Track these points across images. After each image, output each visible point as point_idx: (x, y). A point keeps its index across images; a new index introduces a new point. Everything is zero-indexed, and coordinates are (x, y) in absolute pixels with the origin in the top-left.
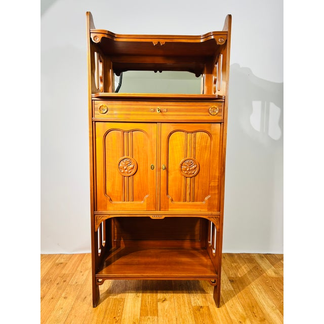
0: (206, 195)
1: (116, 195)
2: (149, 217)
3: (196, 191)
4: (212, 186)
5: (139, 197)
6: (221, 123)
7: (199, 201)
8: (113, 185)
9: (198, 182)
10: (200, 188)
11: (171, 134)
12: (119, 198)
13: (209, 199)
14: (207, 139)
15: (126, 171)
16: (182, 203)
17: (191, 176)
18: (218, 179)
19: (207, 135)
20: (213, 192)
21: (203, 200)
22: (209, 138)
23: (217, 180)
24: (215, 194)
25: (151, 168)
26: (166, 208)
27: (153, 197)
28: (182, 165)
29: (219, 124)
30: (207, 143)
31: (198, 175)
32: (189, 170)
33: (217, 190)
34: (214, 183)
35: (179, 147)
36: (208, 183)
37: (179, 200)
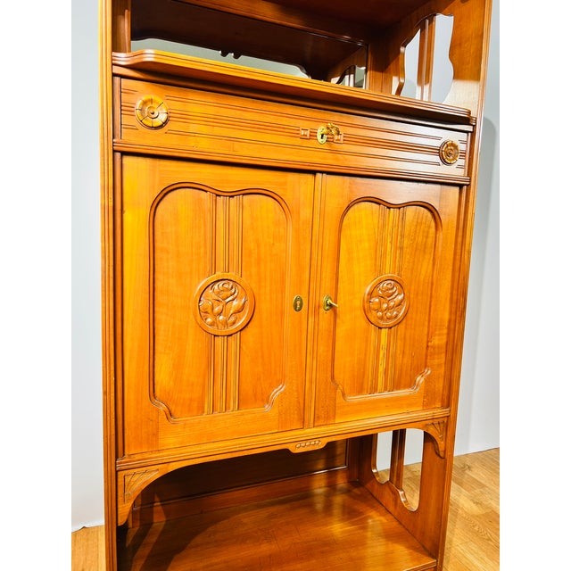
0: (419, 371)
1: (188, 396)
2: (287, 451)
3: (399, 362)
4: (434, 347)
5: (255, 395)
6: (461, 186)
7: (405, 387)
8: (178, 367)
9: (405, 338)
10: (407, 352)
11: (349, 208)
12: (195, 405)
13: (428, 380)
14: (429, 227)
15: (221, 318)
16: (365, 397)
17: (390, 323)
18: (449, 328)
19: (429, 215)
20: (436, 361)
21: (412, 383)
22: (433, 224)
23: (445, 331)
24: (439, 365)
25: (295, 306)
26: (328, 418)
27: (297, 391)
28: (370, 294)
29: (457, 189)
30: (427, 237)
31: (404, 321)
32: (388, 309)
33: (443, 355)
34: (439, 340)
35: (366, 245)
36: (425, 339)
37: (360, 392)
